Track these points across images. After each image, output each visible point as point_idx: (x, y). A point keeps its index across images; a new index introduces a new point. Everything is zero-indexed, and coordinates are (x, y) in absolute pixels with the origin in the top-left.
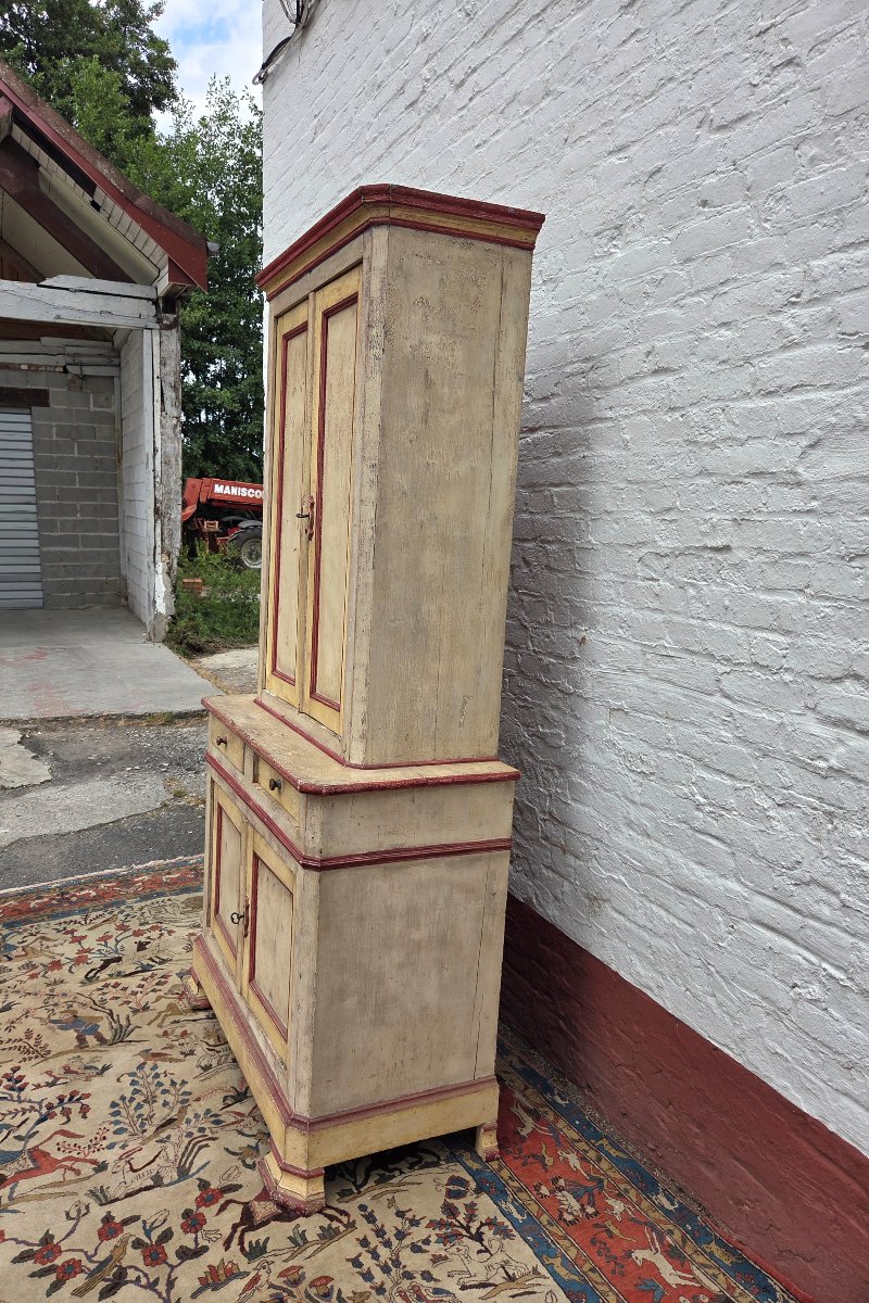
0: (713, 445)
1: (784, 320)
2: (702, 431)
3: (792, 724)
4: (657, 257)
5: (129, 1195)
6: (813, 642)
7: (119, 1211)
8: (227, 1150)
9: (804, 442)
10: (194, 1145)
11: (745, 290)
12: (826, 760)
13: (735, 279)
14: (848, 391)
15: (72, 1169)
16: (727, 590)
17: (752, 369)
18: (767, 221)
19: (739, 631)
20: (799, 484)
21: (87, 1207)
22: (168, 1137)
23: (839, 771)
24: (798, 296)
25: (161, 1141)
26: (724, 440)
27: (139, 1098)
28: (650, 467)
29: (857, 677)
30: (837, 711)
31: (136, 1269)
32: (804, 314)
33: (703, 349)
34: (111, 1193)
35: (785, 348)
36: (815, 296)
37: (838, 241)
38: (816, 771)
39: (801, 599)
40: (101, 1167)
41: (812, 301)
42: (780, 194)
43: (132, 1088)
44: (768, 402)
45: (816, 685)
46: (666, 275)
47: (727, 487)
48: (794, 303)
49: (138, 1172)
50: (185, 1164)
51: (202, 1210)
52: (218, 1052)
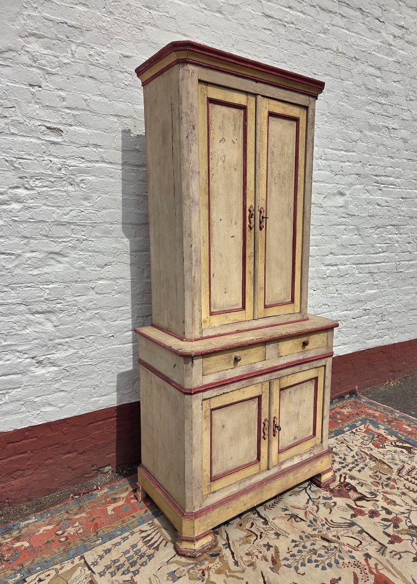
1: (319, 162)
3: (318, 269)
5: (375, 540)
6: (323, 247)
7: (385, 540)
8: (330, 513)
9: (323, 196)
10: (333, 525)
15: (376, 568)
20: (322, 207)
21: (391, 552)
22: (334, 536)
23: (328, 276)
25: (338, 538)
27: (314, 557)
31: (406, 523)
32: (323, 162)
34: (379, 546)
35: (319, 170)
37: (330, 146)
38: (324, 278)
39: (321, 237)
40: (367, 556)
41: (325, 159)
42: (318, 126)
43: (308, 564)
44: (315, 184)
45: (324, 257)
48: (321, 158)
49: (361, 540)
50: (346, 525)
51: (367, 512)
52: (262, 533)
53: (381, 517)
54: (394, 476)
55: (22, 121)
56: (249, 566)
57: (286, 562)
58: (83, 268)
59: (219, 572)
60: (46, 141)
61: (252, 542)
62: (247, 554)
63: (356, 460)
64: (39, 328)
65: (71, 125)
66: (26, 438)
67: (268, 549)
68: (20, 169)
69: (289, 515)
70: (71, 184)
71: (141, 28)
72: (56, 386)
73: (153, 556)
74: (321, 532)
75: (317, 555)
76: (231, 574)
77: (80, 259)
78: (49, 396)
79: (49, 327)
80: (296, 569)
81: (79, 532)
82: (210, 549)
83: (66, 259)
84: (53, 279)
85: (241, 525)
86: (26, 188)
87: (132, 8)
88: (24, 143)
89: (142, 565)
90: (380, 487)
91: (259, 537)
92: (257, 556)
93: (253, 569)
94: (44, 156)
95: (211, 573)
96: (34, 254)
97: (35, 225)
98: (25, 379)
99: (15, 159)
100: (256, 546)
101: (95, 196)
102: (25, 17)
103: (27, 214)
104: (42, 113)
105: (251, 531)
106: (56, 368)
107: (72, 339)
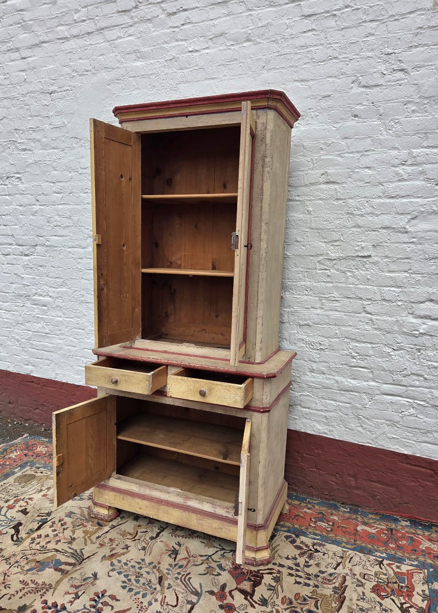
0: (362, 216)
1: (400, 170)
2: (356, 209)
3: (402, 320)
4: (328, 133)
6: (412, 290)
8: (200, 575)
9: (409, 217)
10: (185, 581)
11: (379, 155)
12: (418, 331)
13: (373, 150)
14: (429, 200)
16: (369, 273)
17: (383, 187)
18: (390, 130)
19: (375, 288)
20: (406, 232)
22: (169, 584)
23: (424, 334)
24: (406, 162)
25: (169, 588)
26: (368, 214)
27: (133, 578)
28: (325, 223)
29: (431, 301)
30: (423, 313)
32: (409, 169)
33: (355, 176)
35: (400, 180)
36: (414, 163)
37: (425, 144)
38: (414, 336)
39: (407, 274)
41: (412, 165)
42: (397, 121)
43: (122, 575)
44: (391, 201)
45: (413, 305)
46: (334, 142)
47: (369, 232)
48: (404, 164)
49: (179, 605)
50: (192, 590)
51: (225, 602)
52: (139, 539)
56: (100, 544)
57: (116, 562)
59: (85, 532)
61: (125, 538)
62: (111, 539)
63: (317, 576)
67: (123, 548)
69: (174, 548)
74: (168, 574)
75: (137, 579)
76: (87, 538)
80: (113, 570)
82: (102, 520)
85: (139, 526)
90: (284, 607)
91: (133, 540)
92: (112, 544)
93: (97, 547)
95: (81, 529)
100: (123, 541)
105: (137, 534)
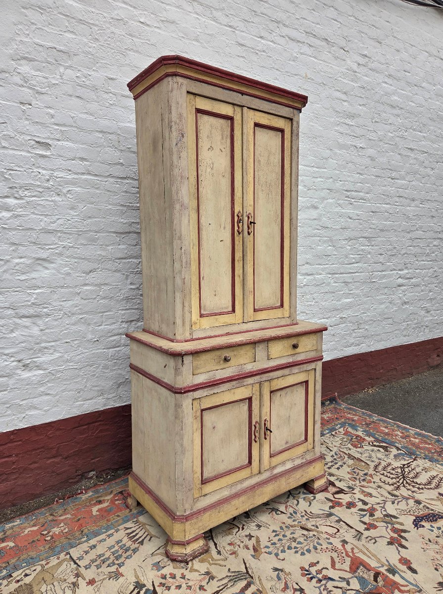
5: (352, 528)
7: (361, 527)
8: (309, 506)
10: (312, 516)
15: (353, 552)
21: (367, 538)
22: (313, 526)
25: (317, 527)
27: (294, 544)
31: (381, 512)
34: (355, 533)
40: (344, 542)
49: (338, 528)
50: (325, 516)
51: (344, 504)
53: (357, 508)
54: (371, 471)
55: (13, 135)
56: (231, 554)
57: (267, 550)
58: (68, 274)
60: (35, 154)
61: (234, 534)
62: (230, 544)
63: (335, 459)
64: (26, 332)
65: (59, 140)
66: (12, 441)
67: (250, 539)
68: (10, 179)
69: (270, 508)
70: (59, 195)
71: (124, 54)
72: (42, 389)
73: (138, 550)
74: (301, 522)
75: (297, 542)
76: (214, 562)
77: (66, 266)
78: (35, 400)
79: (35, 331)
80: (277, 555)
81: (64, 531)
83: (53, 265)
84: (39, 284)
86: (16, 198)
87: (116, 36)
88: (14, 156)
89: (126, 558)
90: (358, 482)
91: (241, 529)
92: (239, 546)
93: (235, 557)
94: (33, 167)
95: (194, 562)
96: (22, 260)
97: (23, 233)
98: (11, 382)
99: (5, 171)
100: (238, 537)
101: (81, 206)
102: (18, 43)
103: (17, 222)
104: (32, 129)
106: (41, 372)
107: (58, 343)
